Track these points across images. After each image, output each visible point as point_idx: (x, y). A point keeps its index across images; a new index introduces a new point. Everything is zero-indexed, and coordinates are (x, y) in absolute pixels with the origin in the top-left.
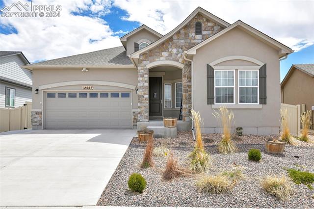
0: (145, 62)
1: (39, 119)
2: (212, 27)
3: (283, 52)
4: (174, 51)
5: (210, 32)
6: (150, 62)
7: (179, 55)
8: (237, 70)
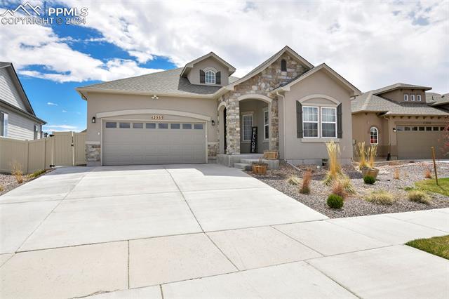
0: (236, 94)
1: (97, 153)
2: (295, 65)
3: (355, 94)
4: (263, 85)
5: (293, 70)
6: (242, 95)
7: (268, 90)
8: (320, 107)
